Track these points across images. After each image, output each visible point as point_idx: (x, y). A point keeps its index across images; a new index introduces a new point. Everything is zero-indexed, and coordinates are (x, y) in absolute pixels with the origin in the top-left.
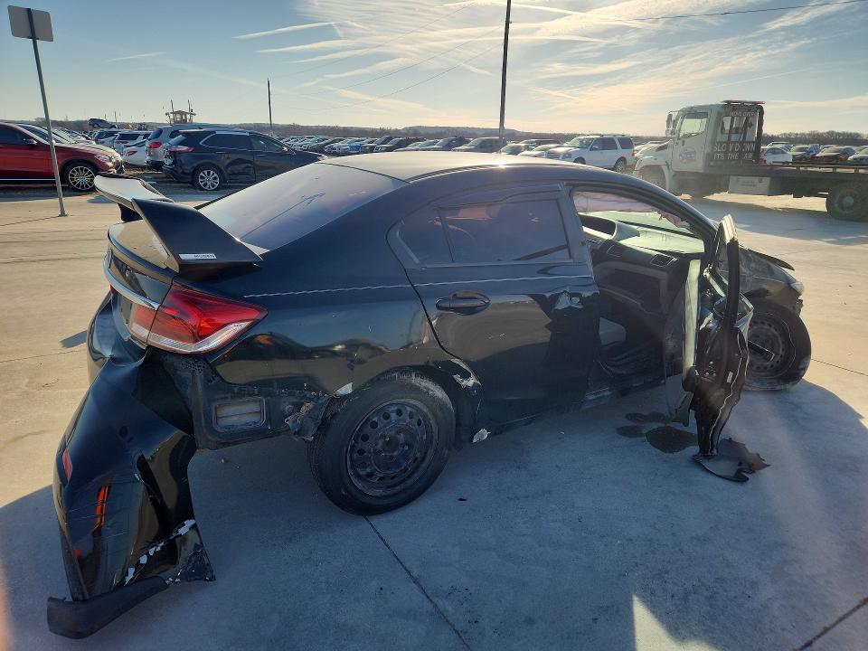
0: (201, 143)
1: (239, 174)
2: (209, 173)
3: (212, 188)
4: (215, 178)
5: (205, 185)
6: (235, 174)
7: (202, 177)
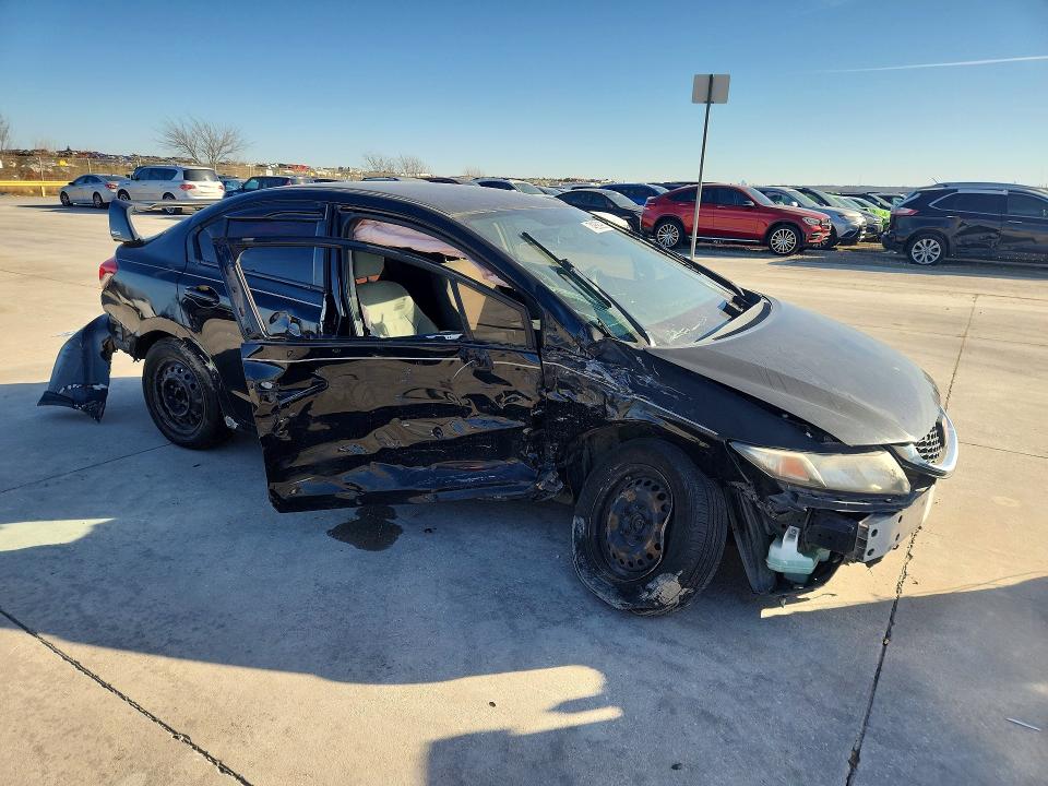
0: (930, 205)
1: (973, 245)
2: (929, 242)
3: (926, 261)
4: (936, 250)
5: (919, 258)
6: (966, 246)
7: (918, 248)
